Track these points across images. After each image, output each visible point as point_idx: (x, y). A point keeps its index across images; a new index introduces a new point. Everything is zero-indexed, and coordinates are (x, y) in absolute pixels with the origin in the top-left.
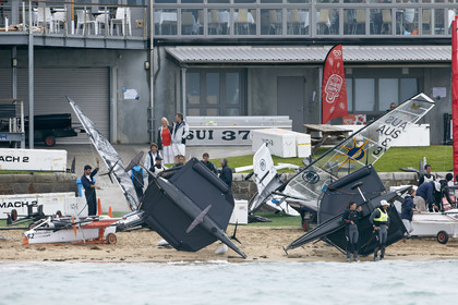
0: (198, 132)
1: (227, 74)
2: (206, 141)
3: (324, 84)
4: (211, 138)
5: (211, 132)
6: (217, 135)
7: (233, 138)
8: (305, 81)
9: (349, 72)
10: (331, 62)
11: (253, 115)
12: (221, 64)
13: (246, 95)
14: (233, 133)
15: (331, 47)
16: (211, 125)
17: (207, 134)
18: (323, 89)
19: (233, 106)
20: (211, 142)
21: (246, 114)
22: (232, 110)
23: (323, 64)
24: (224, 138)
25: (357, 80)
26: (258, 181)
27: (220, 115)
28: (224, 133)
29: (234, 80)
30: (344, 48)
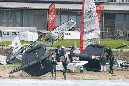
0: (4, 32)
1: (16, 12)
2: (6, 35)
3: (48, 17)
4: (8, 34)
5: (8, 32)
6: (10, 33)
7: (16, 35)
8: (43, 15)
9: (59, 13)
10: (51, 9)
11: (25, 27)
12: (12, 8)
13: (23, 20)
14: (16, 33)
15: (51, 4)
16: (8, 30)
17: (7, 33)
18: (48, 18)
19: (18, 24)
20: (8, 36)
21: (22, 27)
22: (18, 25)
23: (48, 10)
24: (13, 34)
25: (62, 16)
26: (13, 50)
27: (13, 27)
28: (13, 33)
29: (19, 14)
30: (55, 4)
